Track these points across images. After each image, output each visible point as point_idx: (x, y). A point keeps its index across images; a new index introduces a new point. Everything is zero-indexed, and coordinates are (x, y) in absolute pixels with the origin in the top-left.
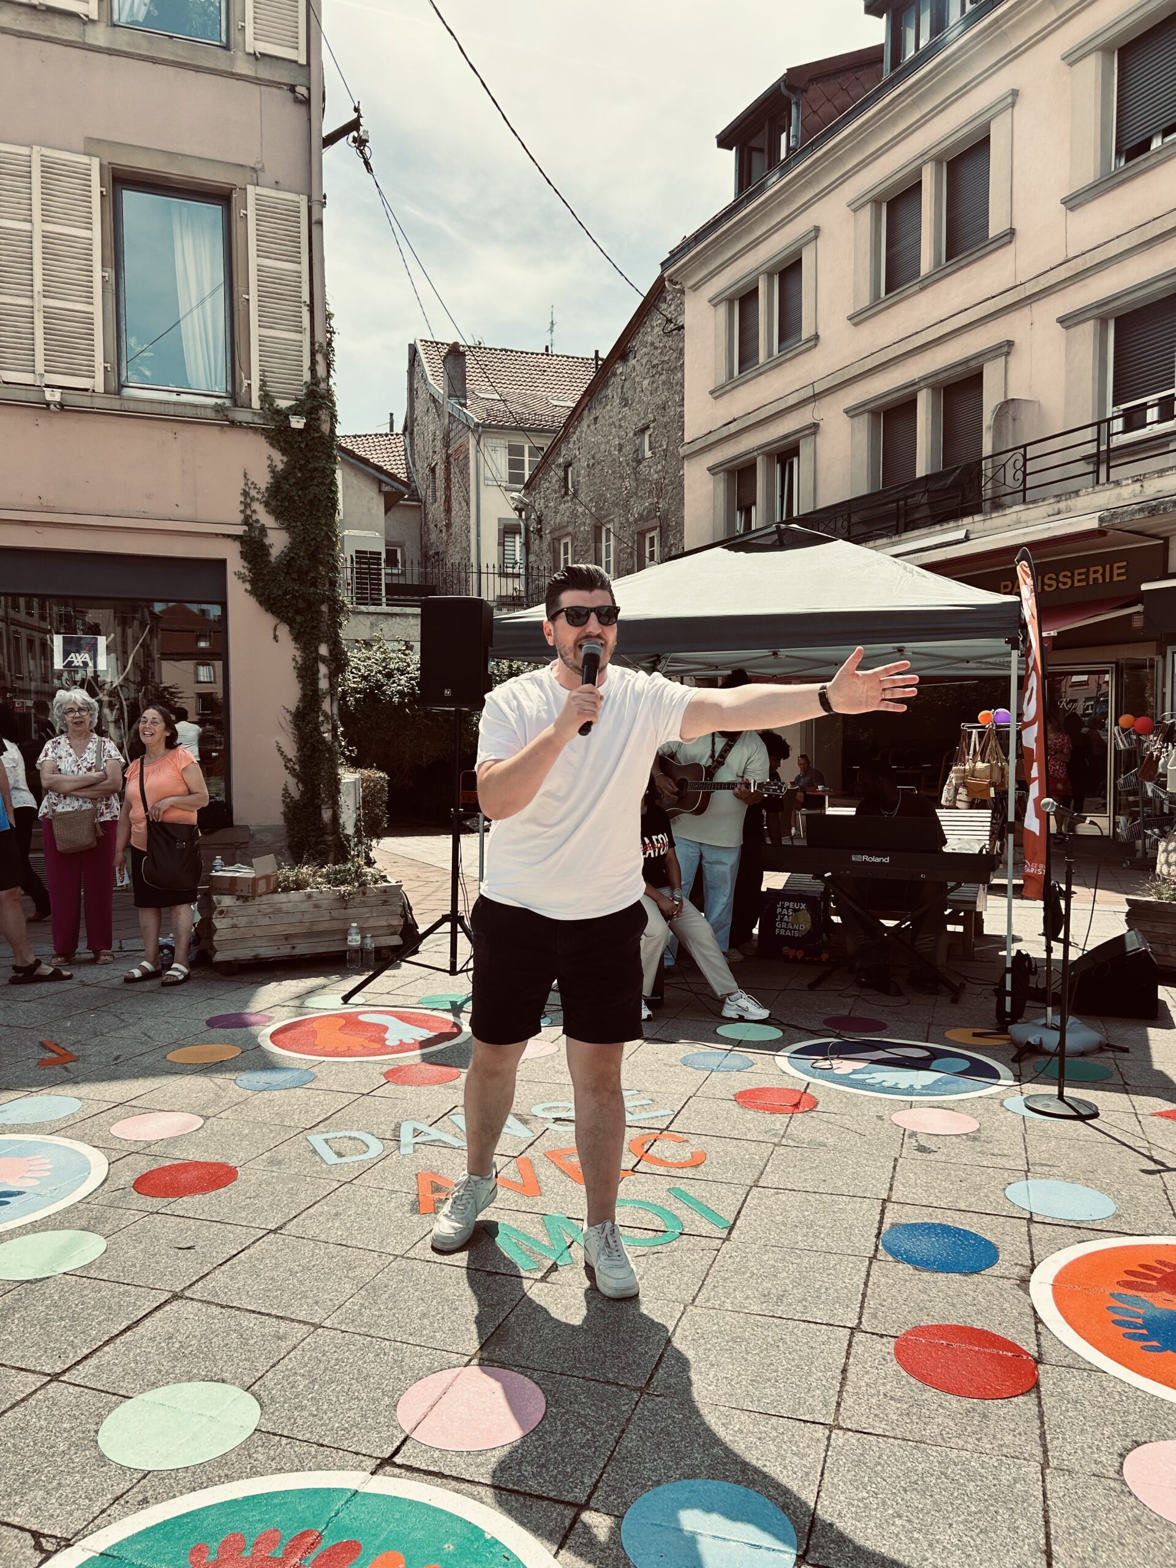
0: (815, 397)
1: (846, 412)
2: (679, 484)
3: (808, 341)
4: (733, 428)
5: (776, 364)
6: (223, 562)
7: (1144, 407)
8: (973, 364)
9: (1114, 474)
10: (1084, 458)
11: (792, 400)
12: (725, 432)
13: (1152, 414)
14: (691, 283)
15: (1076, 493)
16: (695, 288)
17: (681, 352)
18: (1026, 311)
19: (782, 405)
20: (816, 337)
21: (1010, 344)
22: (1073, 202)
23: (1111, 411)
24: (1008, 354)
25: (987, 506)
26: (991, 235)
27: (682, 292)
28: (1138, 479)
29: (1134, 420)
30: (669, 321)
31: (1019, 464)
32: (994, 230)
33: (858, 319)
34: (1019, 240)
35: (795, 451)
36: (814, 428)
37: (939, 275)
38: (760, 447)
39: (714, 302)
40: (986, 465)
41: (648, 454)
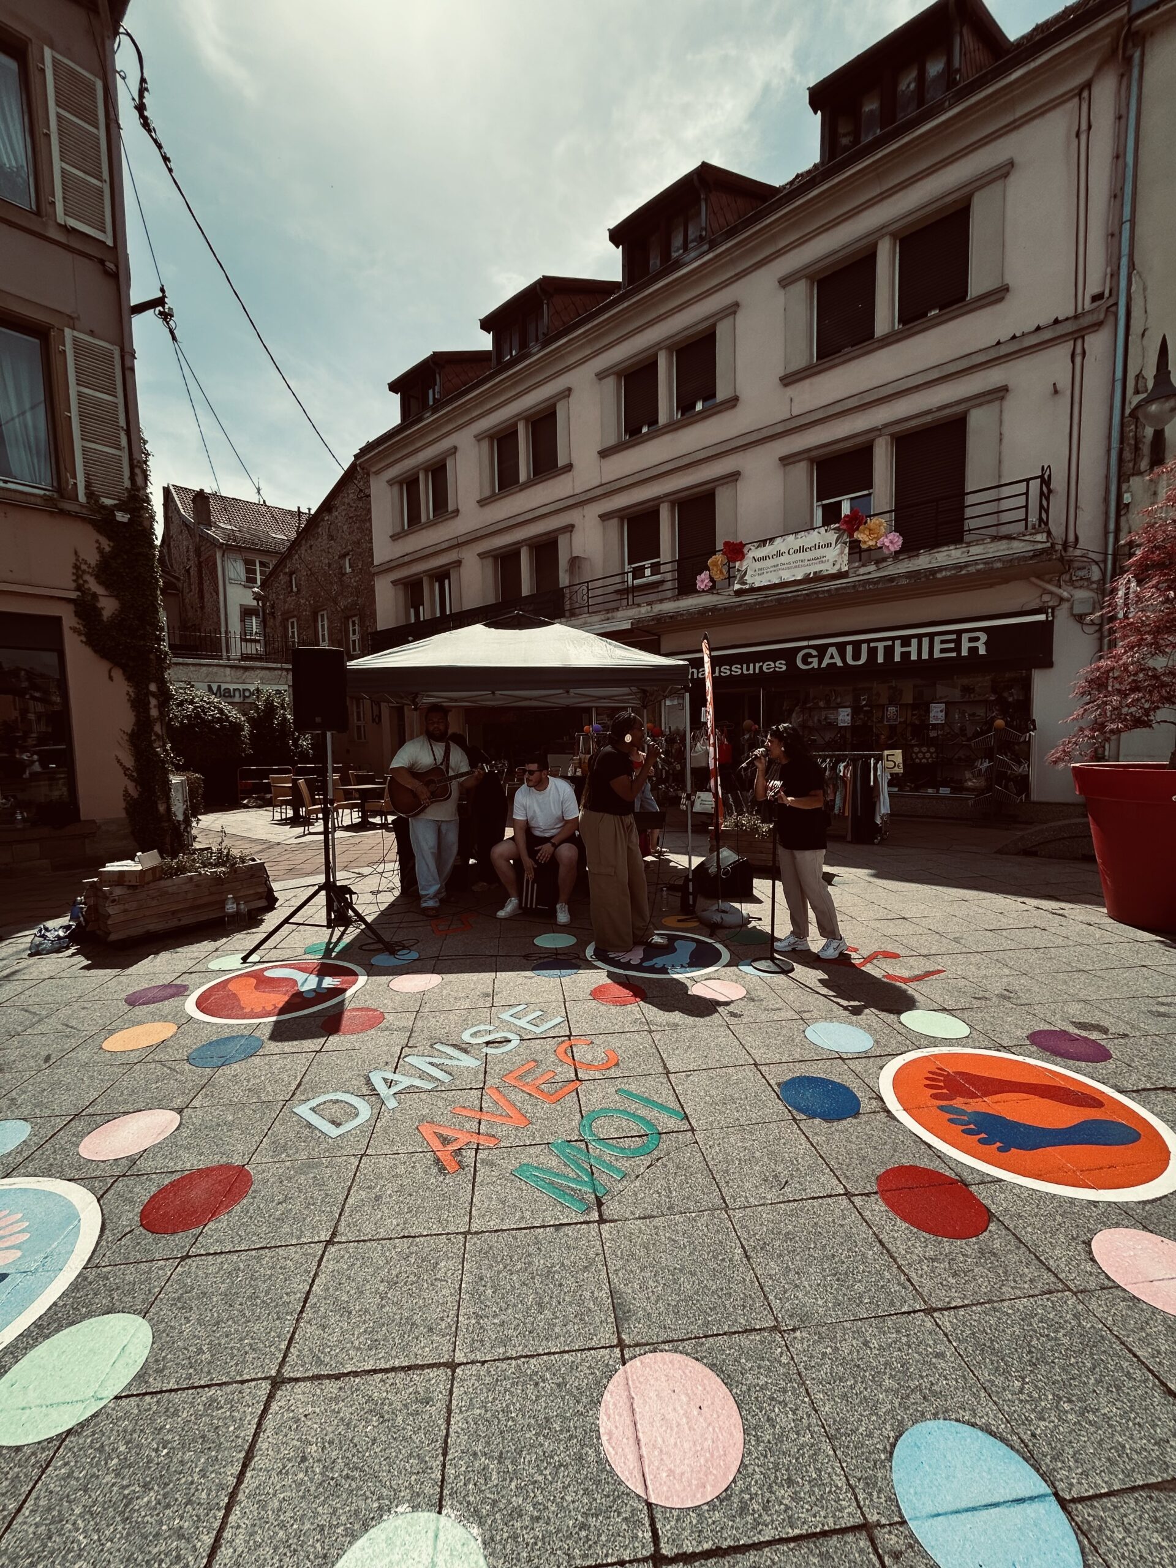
0: (459, 545)
1: (479, 555)
2: (372, 591)
3: (453, 512)
4: (406, 559)
5: (431, 524)
6: (59, 619)
7: (643, 568)
8: (552, 535)
9: (637, 600)
10: (616, 592)
11: (444, 546)
12: (401, 561)
13: (648, 572)
14: (374, 470)
15: (617, 609)
16: (377, 473)
17: (369, 511)
18: (580, 509)
19: (438, 548)
20: (457, 511)
21: (572, 526)
22: (604, 454)
23: (627, 568)
24: (571, 531)
25: (567, 614)
26: (559, 465)
27: (368, 475)
28: (650, 604)
29: (638, 573)
30: (361, 491)
31: (585, 592)
32: (560, 463)
33: (483, 503)
34: (575, 471)
35: (447, 575)
36: (458, 563)
37: (529, 484)
38: (424, 572)
39: (391, 483)
40: (567, 591)
41: (348, 570)
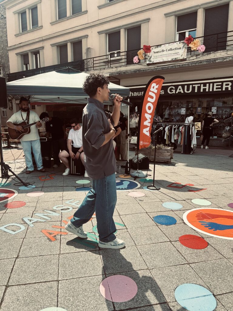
0: (43, 40)
1: (51, 45)
2: (8, 57)
3: (40, 27)
4: (21, 45)
5: (32, 31)
7: (114, 53)
8: (80, 39)
9: (112, 66)
10: (104, 62)
11: (37, 40)
12: (20, 45)
13: (116, 55)
14: (7, 7)
15: (104, 69)
16: (9, 8)
17: (6, 24)
18: (91, 29)
19: (35, 41)
20: (42, 26)
21: (87, 36)
22: (100, 7)
23: (108, 53)
24: (87, 38)
25: (85, 70)
26: (82, 11)
27: (5, 9)
28: (116, 67)
29: (112, 55)
30: (2, 15)
31: (92, 62)
33: (52, 24)
34: (88, 13)
35: (38, 52)
36: (43, 48)
37: (70, 18)
38: (29, 50)
39: (15, 13)
40: (85, 61)
